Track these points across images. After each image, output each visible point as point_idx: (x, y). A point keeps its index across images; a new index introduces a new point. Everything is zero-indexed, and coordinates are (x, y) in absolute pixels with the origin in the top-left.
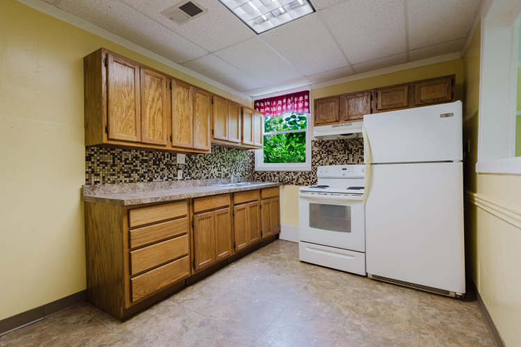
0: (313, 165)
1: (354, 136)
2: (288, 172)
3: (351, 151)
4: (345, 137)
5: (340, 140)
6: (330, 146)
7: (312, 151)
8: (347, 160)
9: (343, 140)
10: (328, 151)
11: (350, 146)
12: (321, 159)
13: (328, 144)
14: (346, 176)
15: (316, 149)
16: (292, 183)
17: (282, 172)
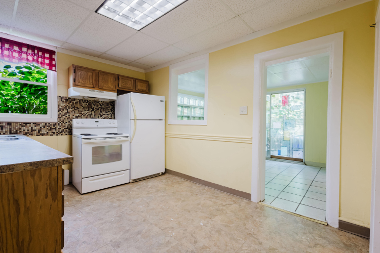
0: (59, 118)
1: (96, 99)
2: (26, 124)
3: (93, 109)
4: (89, 99)
5: (85, 100)
6: (76, 103)
7: (59, 105)
8: (90, 115)
9: (87, 100)
10: (74, 107)
11: (93, 106)
12: (68, 112)
13: (75, 102)
14: (99, 126)
15: (62, 104)
16: (32, 135)
17: (17, 123)
